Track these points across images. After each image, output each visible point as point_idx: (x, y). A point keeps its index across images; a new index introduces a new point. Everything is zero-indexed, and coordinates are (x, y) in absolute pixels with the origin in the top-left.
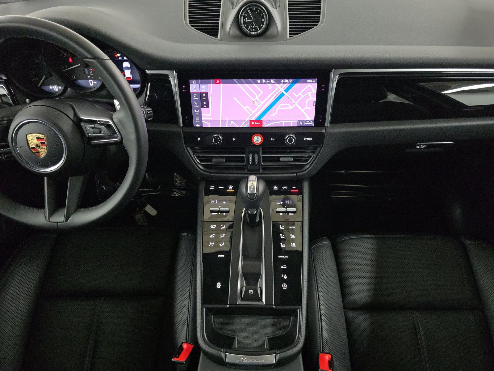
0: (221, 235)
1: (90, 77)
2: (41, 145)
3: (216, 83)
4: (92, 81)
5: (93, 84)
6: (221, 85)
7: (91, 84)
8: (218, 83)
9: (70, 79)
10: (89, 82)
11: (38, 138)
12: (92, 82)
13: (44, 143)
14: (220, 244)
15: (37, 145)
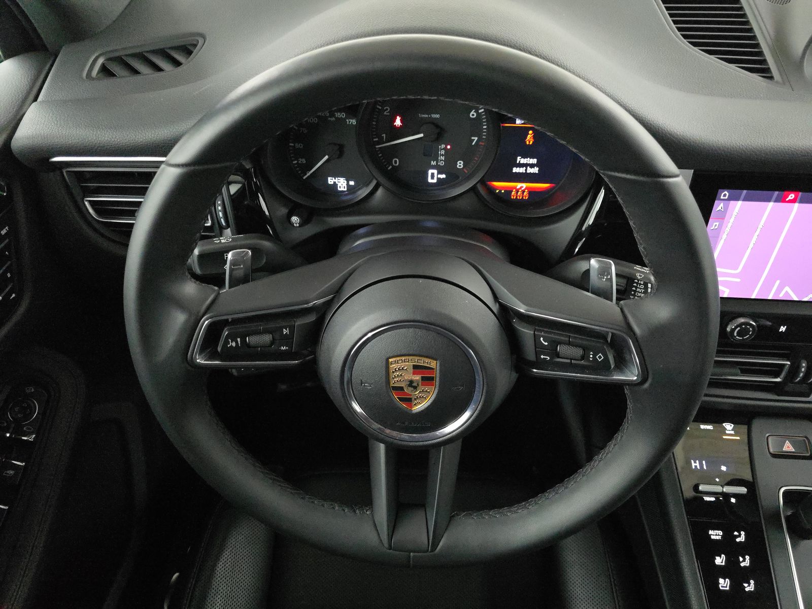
0: (741, 559)
1: (437, 163)
2: (420, 384)
3: (784, 201)
4: (435, 172)
5: (435, 178)
6: (796, 205)
7: (433, 177)
8: (790, 201)
9: (385, 165)
10: (428, 174)
11: (415, 367)
12: (436, 175)
13: (432, 379)
14: (746, 585)
15: (411, 383)
